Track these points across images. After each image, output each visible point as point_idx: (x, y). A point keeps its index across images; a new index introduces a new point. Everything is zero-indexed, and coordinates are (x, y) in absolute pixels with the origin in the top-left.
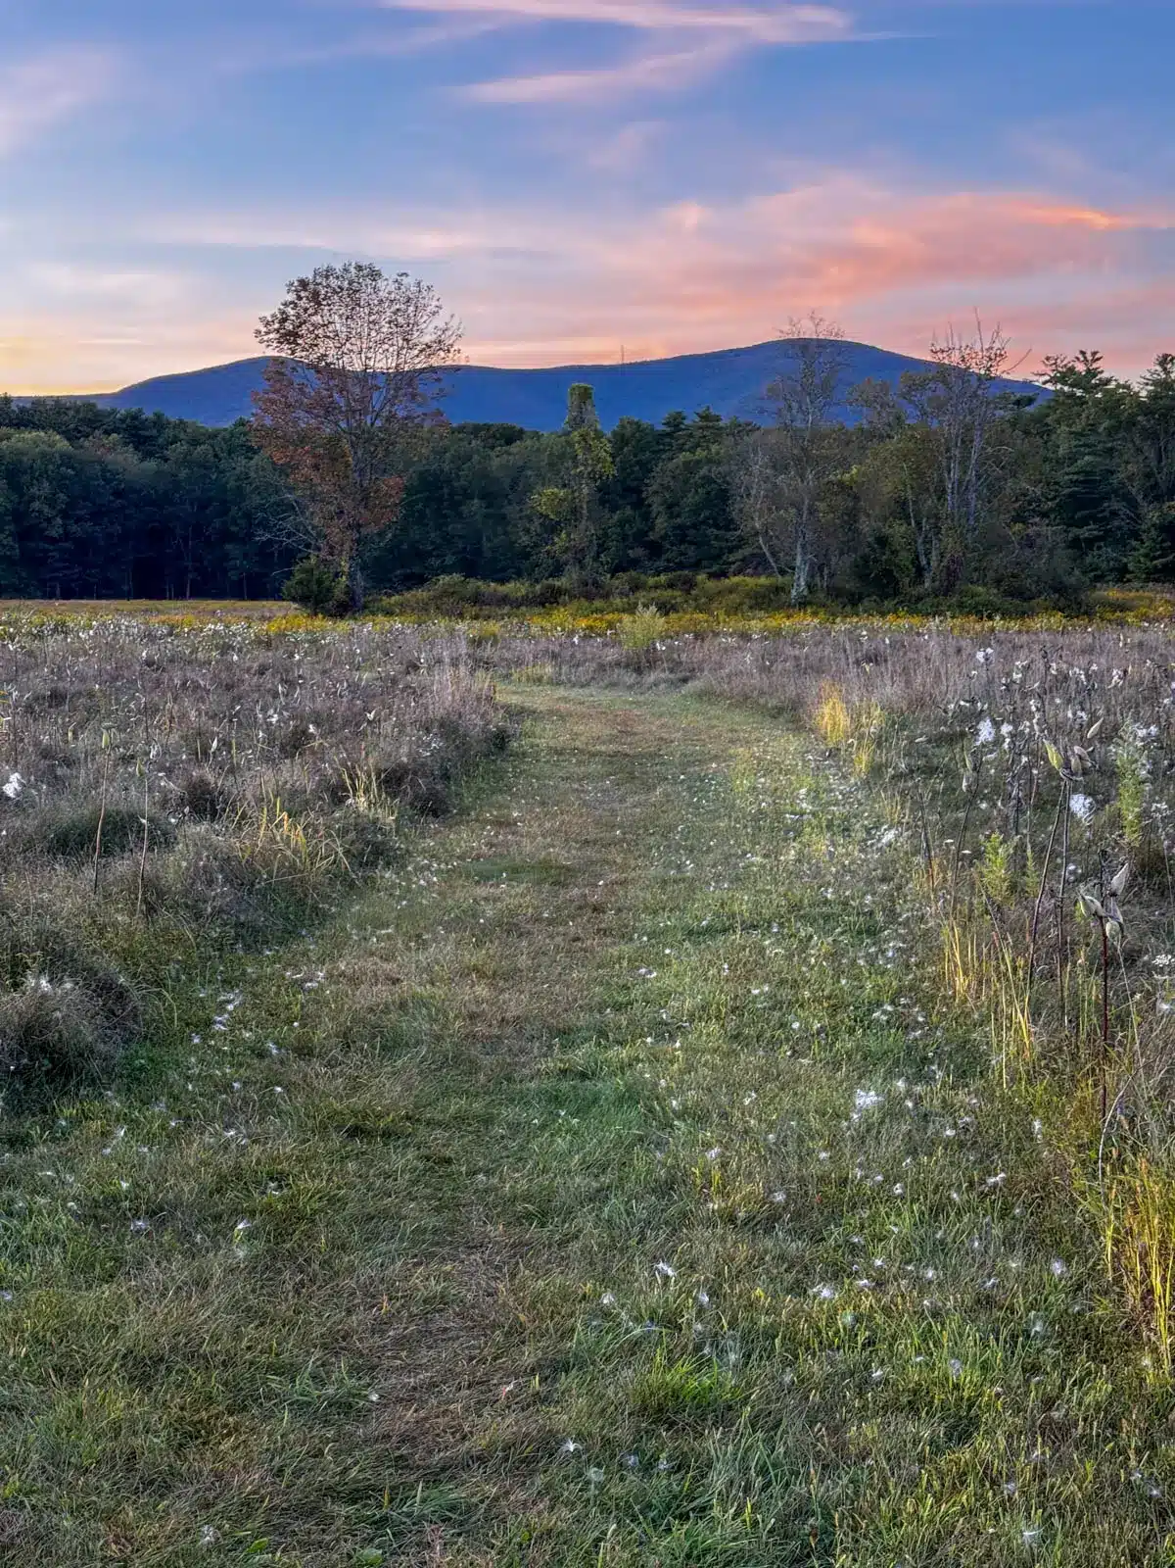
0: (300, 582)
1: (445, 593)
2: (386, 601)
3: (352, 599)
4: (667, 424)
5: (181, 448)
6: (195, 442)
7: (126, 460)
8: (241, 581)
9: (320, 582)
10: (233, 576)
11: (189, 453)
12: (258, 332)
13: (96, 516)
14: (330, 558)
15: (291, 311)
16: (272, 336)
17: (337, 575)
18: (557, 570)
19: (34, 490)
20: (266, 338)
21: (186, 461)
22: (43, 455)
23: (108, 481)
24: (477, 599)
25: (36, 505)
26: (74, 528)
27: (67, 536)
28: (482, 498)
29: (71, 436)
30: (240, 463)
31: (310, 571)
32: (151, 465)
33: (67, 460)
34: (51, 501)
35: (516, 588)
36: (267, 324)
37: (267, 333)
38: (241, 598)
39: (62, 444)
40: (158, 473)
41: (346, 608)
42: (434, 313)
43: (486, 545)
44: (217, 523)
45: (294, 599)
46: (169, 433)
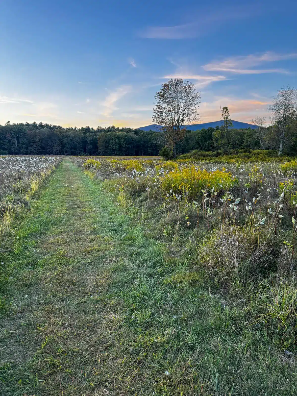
0: (163, 152)
1: (195, 154)
2: (181, 156)
3: (174, 156)
4: (216, 128)
5: (142, 134)
6: (144, 133)
7: (134, 136)
8: (150, 153)
9: (167, 152)
10: (149, 152)
11: (143, 134)
12: (155, 96)
13: (130, 144)
14: (169, 146)
15: (162, 91)
16: (158, 97)
17: (171, 150)
18: (218, 148)
19: (121, 140)
20: (157, 97)
21: (143, 136)
22: (123, 135)
23: (132, 139)
24: (202, 155)
25: (122, 142)
26: (127, 146)
27: (126, 147)
28: (186, 140)
29: (127, 132)
30: (150, 136)
31: (165, 149)
32: (138, 136)
33: (126, 136)
34: (124, 142)
35: (210, 153)
36: (157, 94)
37: (157, 96)
38: (150, 156)
39: (126, 134)
40: (139, 138)
41: (173, 157)
42: (194, 91)
43: (186, 148)
44: (147, 145)
45: (161, 156)
46: (140, 132)
